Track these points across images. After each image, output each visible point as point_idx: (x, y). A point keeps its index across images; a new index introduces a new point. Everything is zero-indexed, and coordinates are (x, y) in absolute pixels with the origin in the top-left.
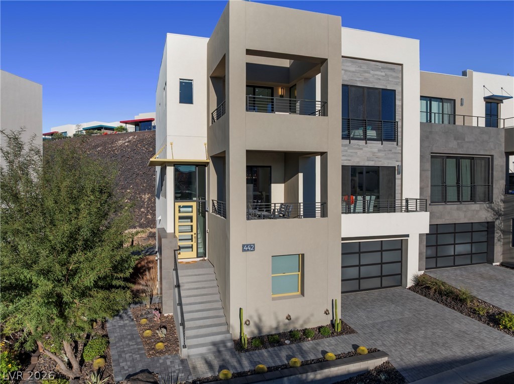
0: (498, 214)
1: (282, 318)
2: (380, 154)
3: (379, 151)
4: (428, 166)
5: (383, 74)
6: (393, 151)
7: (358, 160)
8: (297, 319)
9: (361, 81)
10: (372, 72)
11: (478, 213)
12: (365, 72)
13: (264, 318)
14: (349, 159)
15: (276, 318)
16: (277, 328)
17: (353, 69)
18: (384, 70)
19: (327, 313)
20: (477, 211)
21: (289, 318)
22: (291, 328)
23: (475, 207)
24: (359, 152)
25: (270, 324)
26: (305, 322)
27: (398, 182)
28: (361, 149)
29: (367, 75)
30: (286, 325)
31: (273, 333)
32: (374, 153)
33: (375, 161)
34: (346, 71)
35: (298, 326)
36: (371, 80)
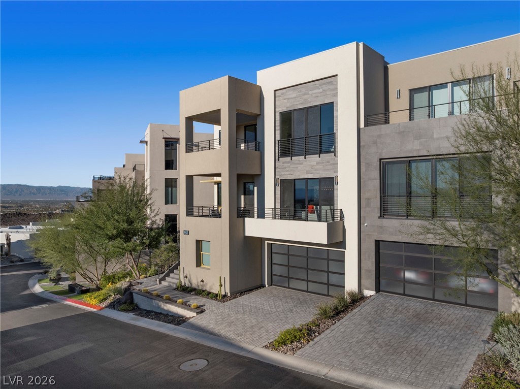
2: (318, 167)
3: (318, 163)
4: (376, 174)
5: (321, 90)
6: (331, 162)
8: (207, 283)
9: (301, 103)
10: (310, 92)
12: (305, 94)
13: (192, 277)
14: (292, 173)
15: (197, 279)
16: (198, 286)
17: (294, 95)
18: (322, 86)
21: (202, 281)
22: (204, 288)
24: (300, 167)
25: (194, 282)
27: (336, 193)
28: (301, 164)
29: (306, 96)
30: (201, 285)
32: (312, 166)
33: (314, 173)
34: (288, 99)
35: (208, 288)
36: (309, 100)
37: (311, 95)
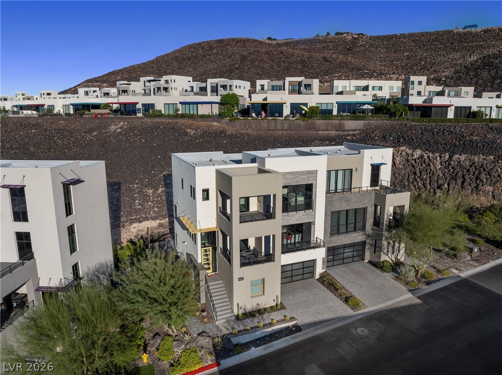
0: (368, 236)
1: (255, 305)
2: (303, 217)
3: (303, 215)
4: (329, 218)
5: (307, 176)
6: (311, 214)
7: (292, 221)
8: (261, 304)
10: (301, 177)
11: (357, 237)
12: (297, 177)
13: (247, 306)
15: (252, 304)
16: (252, 309)
17: (290, 177)
19: (274, 300)
20: (356, 237)
21: (258, 304)
22: (258, 308)
23: (355, 235)
24: (293, 218)
25: (249, 308)
26: (265, 305)
27: (312, 229)
28: (294, 216)
29: (298, 178)
30: (256, 307)
31: (251, 311)
32: (300, 217)
33: (301, 221)
34: (287, 179)
35: (262, 307)
36: (300, 180)
37: (301, 178)
